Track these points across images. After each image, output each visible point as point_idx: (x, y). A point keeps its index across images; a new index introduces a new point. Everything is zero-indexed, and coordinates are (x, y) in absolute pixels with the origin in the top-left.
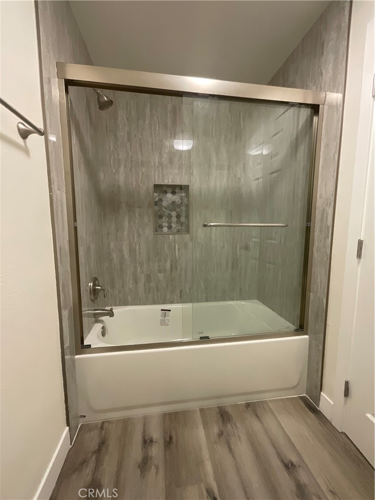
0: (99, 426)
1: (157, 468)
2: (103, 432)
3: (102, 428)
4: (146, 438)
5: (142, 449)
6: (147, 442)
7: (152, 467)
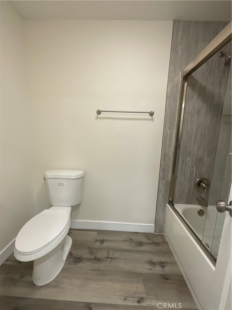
0: (165, 241)
1: (151, 269)
2: (162, 243)
3: (164, 243)
4: (164, 264)
5: (158, 262)
6: (162, 265)
7: (151, 267)
